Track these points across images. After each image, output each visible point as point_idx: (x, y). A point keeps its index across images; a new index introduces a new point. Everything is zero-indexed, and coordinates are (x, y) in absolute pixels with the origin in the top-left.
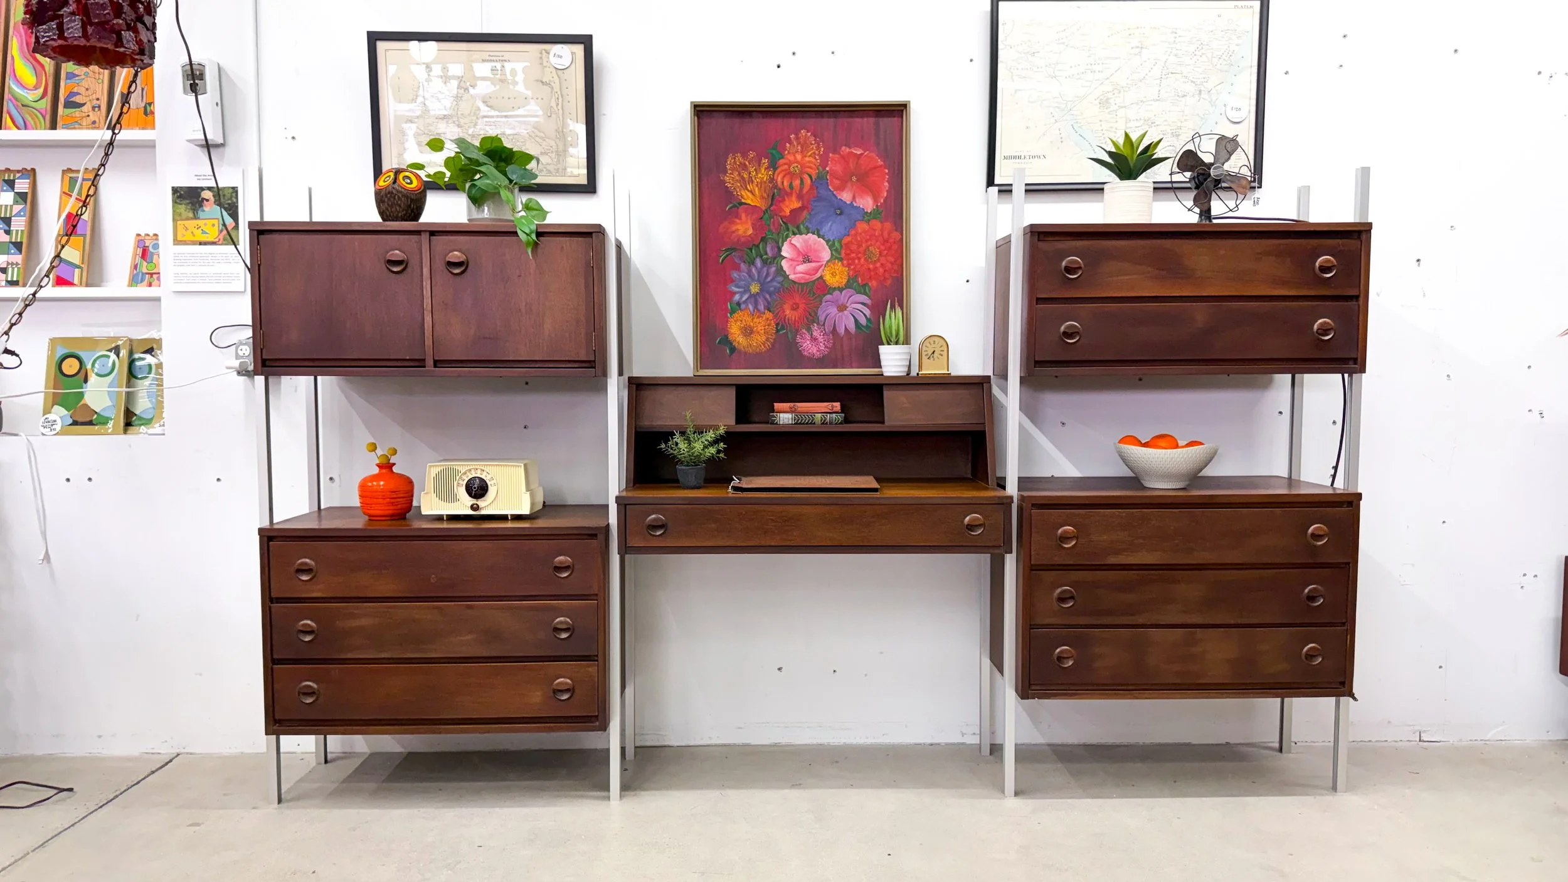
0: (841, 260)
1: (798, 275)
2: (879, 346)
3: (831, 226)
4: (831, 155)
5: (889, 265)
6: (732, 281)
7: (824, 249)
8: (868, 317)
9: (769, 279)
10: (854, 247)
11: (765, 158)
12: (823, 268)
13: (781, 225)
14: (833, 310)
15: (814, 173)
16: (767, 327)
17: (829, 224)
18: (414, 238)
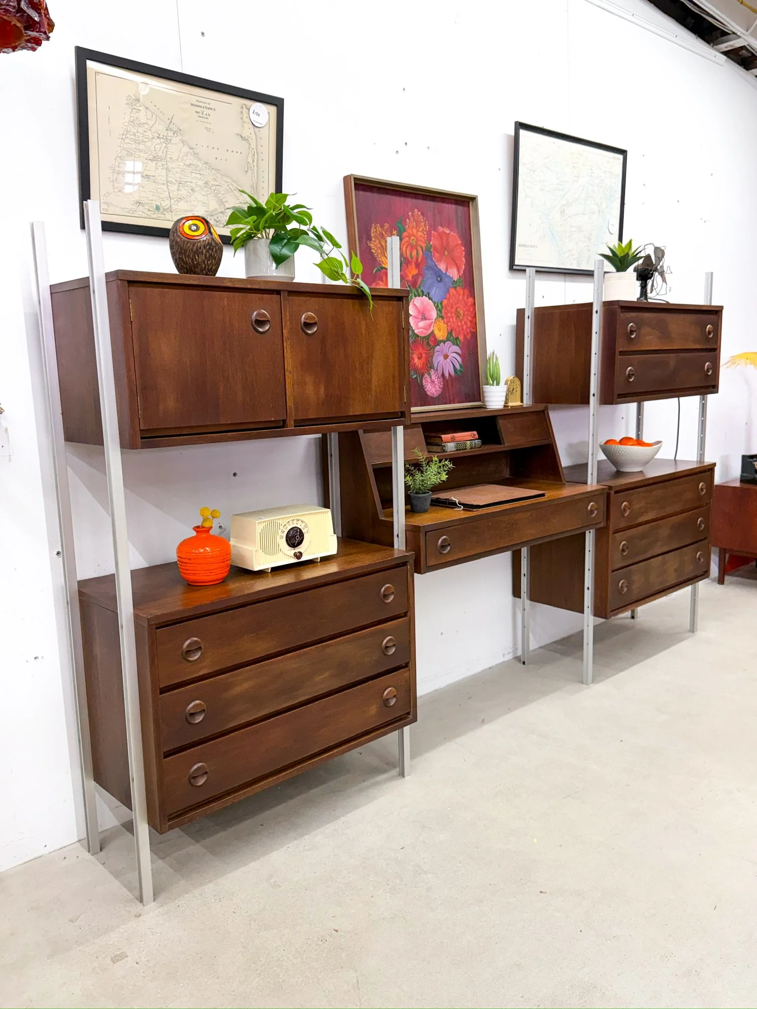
0: (443, 318)
3: (436, 290)
4: (432, 232)
5: (469, 323)
7: (433, 309)
8: (460, 362)
10: (449, 308)
11: (395, 230)
12: (433, 324)
14: (441, 358)
15: (424, 245)
18: (275, 297)
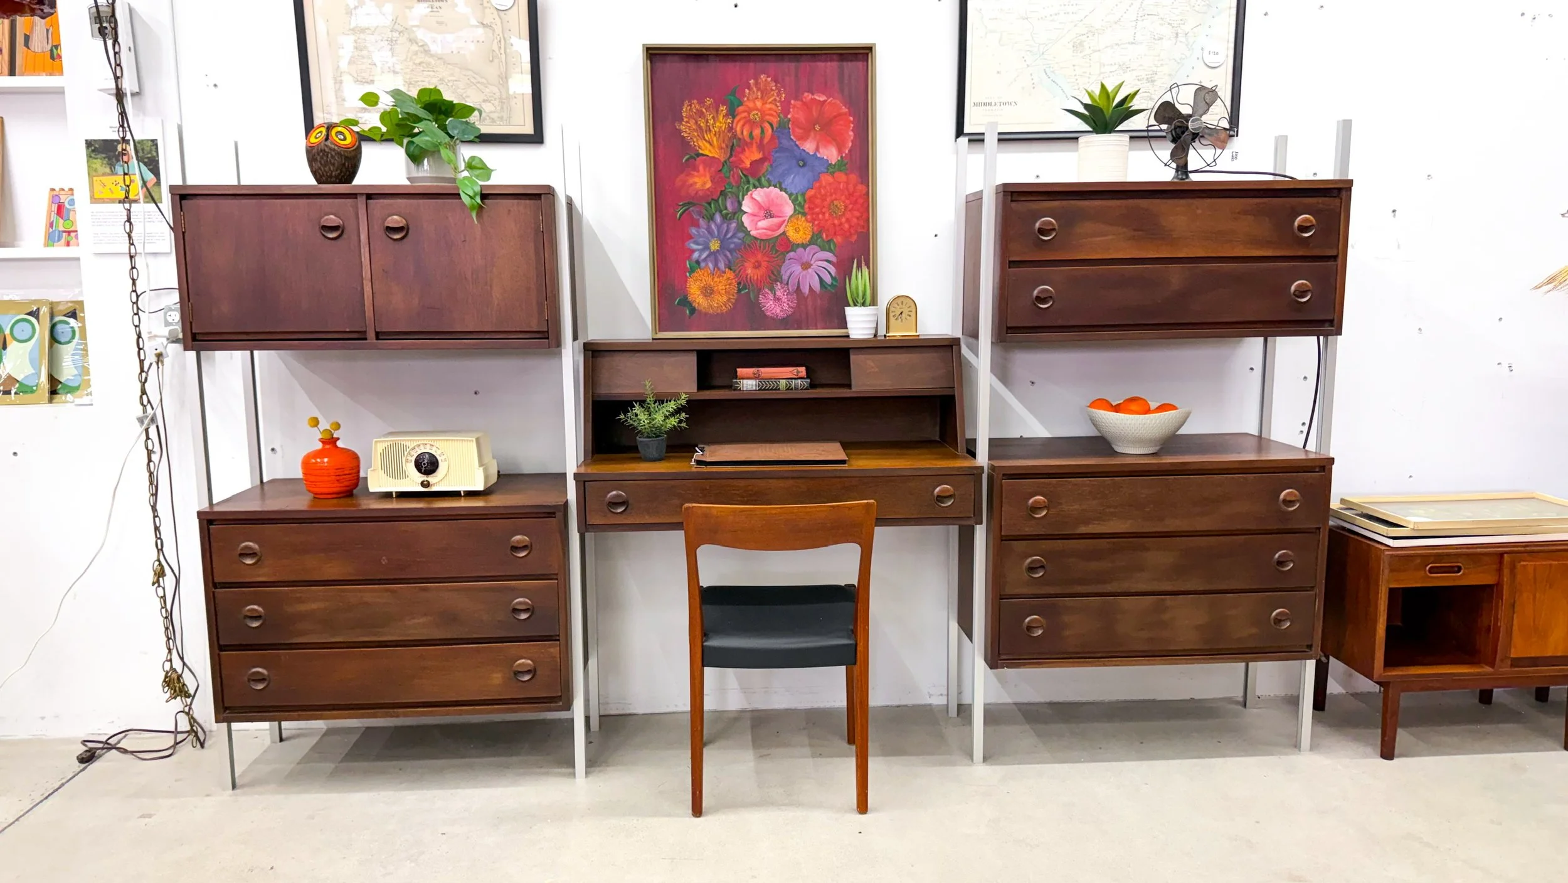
0: (804, 214)
1: (759, 231)
2: (846, 308)
3: (794, 177)
4: (792, 102)
5: (855, 220)
6: (690, 237)
7: (787, 203)
8: (833, 274)
9: (729, 235)
10: (818, 201)
11: (723, 105)
12: (786, 222)
13: (742, 178)
14: (797, 268)
15: (775, 121)
16: (728, 286)
17: (792, 176)
18: (349, 201)
